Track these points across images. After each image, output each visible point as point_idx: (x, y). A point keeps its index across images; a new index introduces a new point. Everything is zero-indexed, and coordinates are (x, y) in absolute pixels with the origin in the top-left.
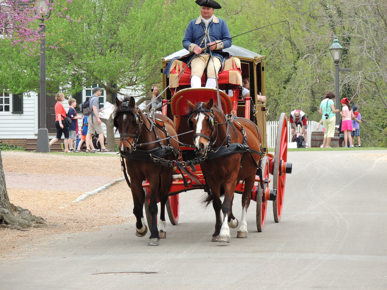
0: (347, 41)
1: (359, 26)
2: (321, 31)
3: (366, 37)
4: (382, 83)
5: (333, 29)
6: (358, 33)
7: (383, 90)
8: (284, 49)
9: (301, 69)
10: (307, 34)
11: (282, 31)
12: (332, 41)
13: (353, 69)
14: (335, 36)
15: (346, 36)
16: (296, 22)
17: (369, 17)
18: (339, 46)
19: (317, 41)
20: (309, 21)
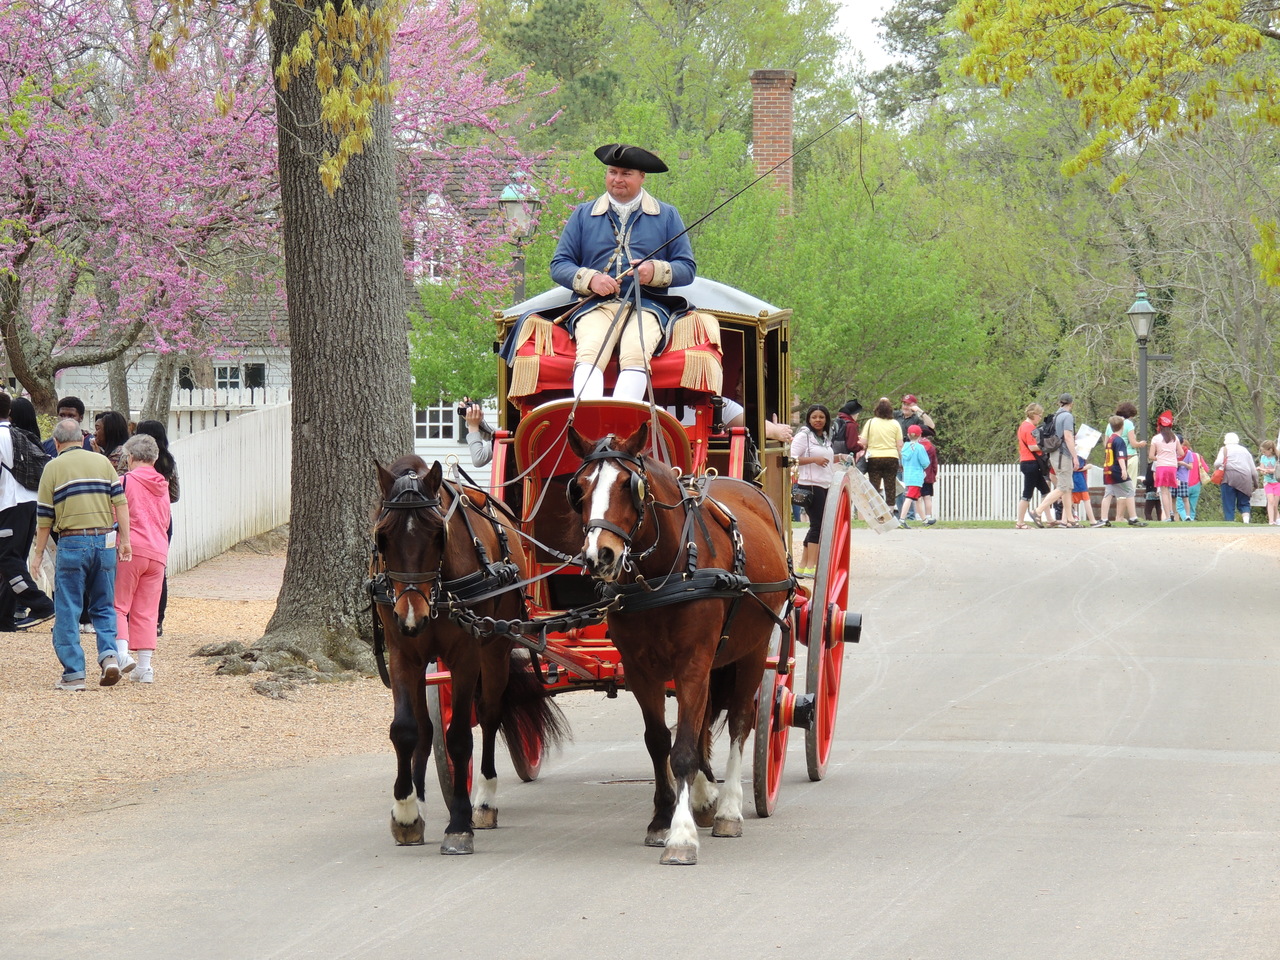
0: (1166, 296)
1: (1192, 267)
2: (1111, 275)
3: (1207, 288)
4: (1239, 387)
5: (1138, 271)
6: (1192, 281)
7: (1241, 403)
8: (1033, 312)
9: (1069, 356)
10: (1082, 282)
11: (1028, 275)
12: (1134, 298)
13: (1176, 356)
14: (1140, 287)
15: (1164, 288)
16: (1060, 257)
17: (1213, 247)
18: (1148, 308)
19: (1104, 298)
20: (1085, 254)
